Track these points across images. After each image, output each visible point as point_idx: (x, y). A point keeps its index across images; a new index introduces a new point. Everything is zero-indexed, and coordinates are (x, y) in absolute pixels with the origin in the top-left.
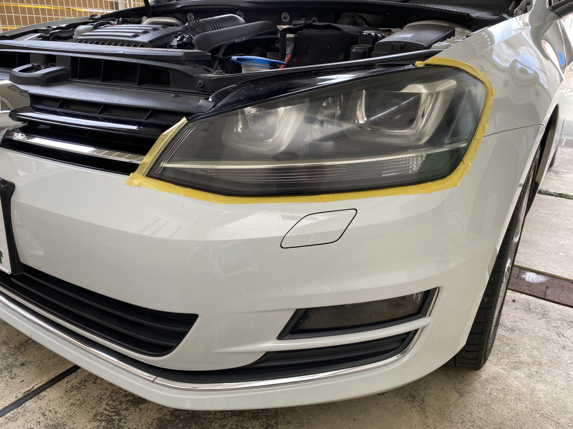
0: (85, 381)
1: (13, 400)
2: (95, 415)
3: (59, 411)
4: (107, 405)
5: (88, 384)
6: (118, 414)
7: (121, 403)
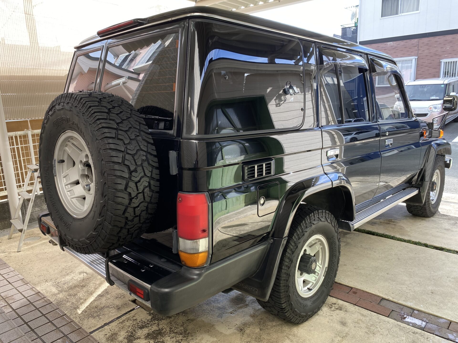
0: (124, 321)
1: (100, 326)
2: (127, 331)
3: (115, 329)
4: (131, 328)
5: (125, 322)
6: (135, 331)
7: (136, 328)
